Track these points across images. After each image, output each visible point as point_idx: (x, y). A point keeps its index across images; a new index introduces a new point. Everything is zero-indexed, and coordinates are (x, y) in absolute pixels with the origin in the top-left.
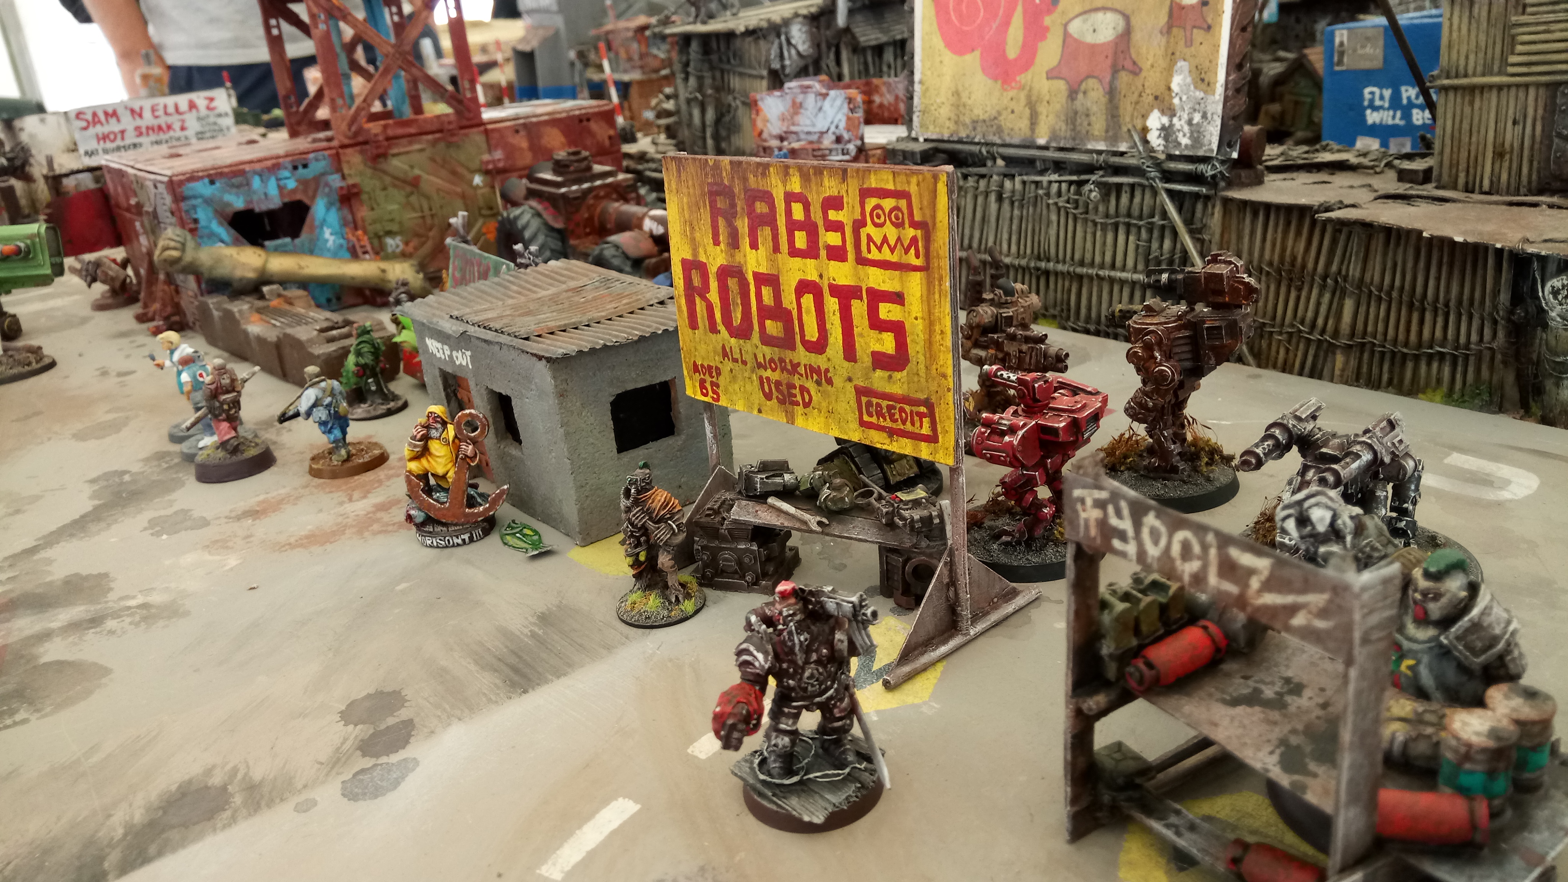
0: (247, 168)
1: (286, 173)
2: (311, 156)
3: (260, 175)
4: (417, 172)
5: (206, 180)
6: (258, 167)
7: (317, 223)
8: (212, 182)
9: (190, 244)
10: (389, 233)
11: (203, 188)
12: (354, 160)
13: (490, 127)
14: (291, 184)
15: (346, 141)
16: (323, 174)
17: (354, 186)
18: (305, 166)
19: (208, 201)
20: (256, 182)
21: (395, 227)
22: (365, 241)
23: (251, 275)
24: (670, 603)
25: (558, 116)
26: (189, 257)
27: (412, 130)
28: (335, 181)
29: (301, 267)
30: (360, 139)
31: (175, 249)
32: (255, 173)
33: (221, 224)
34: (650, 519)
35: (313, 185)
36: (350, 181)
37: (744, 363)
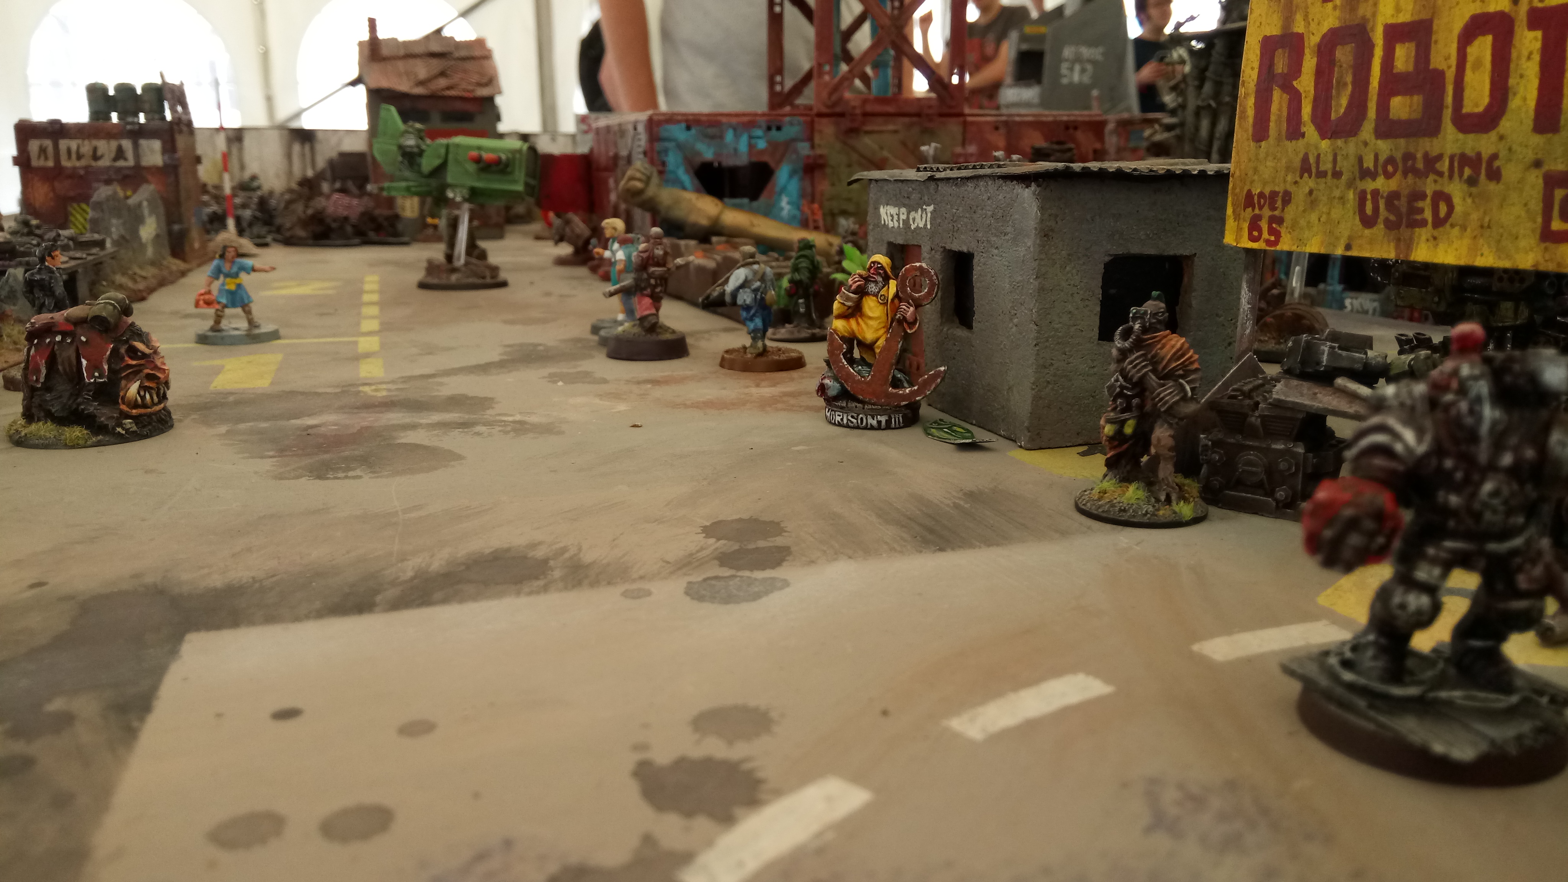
0: (724, 120)
1: (759, 132)
2: (787, 119)
3: (735, 129)
4: (885, 153)
5: (683, 125)
6: (734, 120)
7: (777, 189)
8: (688, 128)
9: (655, 180)
10: (845, 213)
11: (678, 132)
12: (827, 129)
13: (970, 119)
14: (762, 144)
15: (824, 110)
16: (794, 140)
17: (821, 156)
18: (779, 128)
19: (680, 147)
20: (729, 136)
21: (851, 208)
22: (819, 217)
23: (704, 222)
24: (1158, 500)
25: (1044, 119)
26: (651, 191)
27: (890, 109)
28: (804, 148)
29: (753, 225)
30: (838, 109)
31: (639, 180)
32: (731, 126)
33: (687, 172)
34: (1154, 371)
35: (781, 149)
36: (819, 152)
37: (1337, 175)
